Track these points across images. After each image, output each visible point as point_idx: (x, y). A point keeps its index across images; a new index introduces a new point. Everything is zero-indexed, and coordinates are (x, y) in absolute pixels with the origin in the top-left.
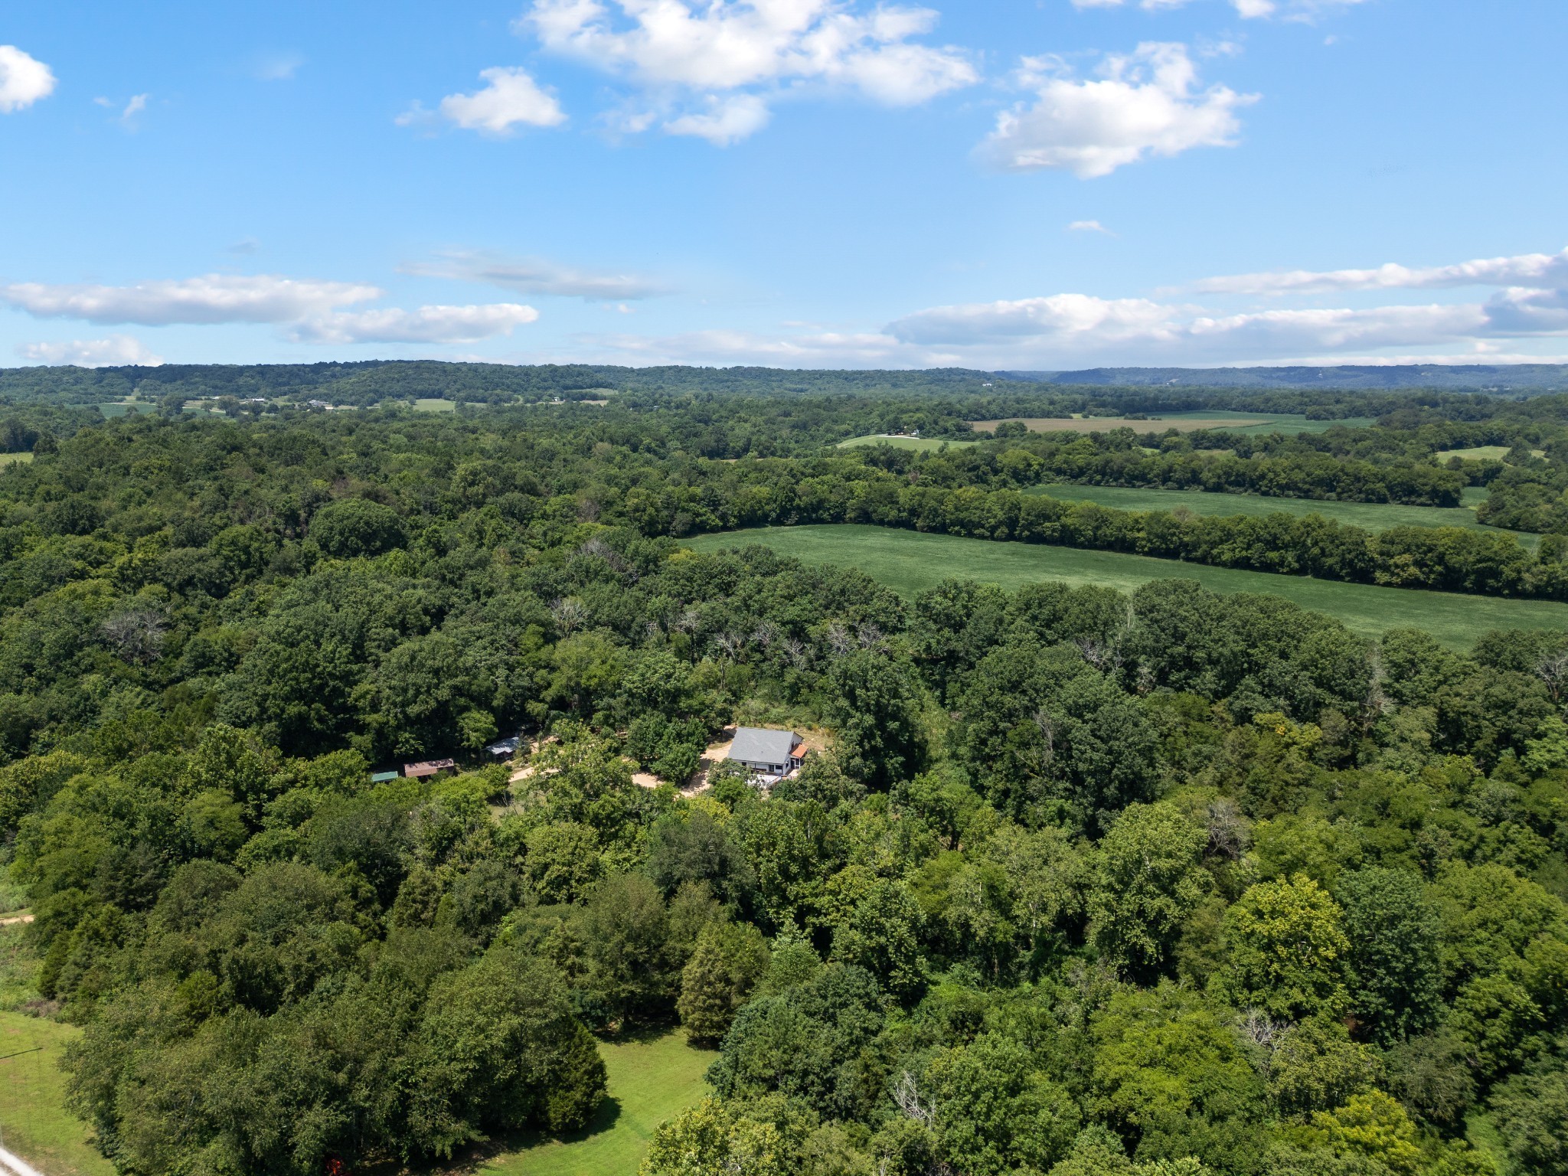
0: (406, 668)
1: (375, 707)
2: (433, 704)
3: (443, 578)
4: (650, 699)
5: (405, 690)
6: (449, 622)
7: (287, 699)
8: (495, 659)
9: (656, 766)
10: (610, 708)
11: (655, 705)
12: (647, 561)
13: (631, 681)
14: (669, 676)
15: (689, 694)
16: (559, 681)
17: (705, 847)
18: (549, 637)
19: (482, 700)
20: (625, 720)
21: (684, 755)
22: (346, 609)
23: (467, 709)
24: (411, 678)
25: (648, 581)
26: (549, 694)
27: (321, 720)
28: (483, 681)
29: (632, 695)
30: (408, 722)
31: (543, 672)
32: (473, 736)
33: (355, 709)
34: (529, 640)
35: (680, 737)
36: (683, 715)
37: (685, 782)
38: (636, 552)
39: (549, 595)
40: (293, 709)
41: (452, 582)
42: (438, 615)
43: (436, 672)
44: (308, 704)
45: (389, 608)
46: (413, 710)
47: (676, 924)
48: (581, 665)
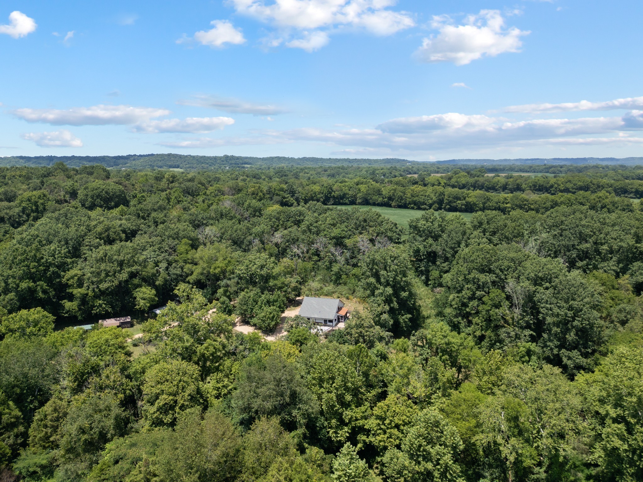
0: (102, 260)
1: (80, 285)
2: (116, 282)
3: (139, 216)
4: (251, 281)
5: (99, 274)
6: (138, 237)
7: (21, 279)
8: (160, 258)
9: (255, 320)
10: (227, 286)
11: (254, 284)
12: (255, 211)
13: (240, 270)
14: (262, 267)
15: (275, 278)
16: (197, 270)
17: (278, 382)
18: (194, 245)
19: (149, 281)
20: (236, 293)
21: (271, 313)
22: (73, 229)
23: (140, 286)
24: (103, 266)
25: (255, 219)
26: (191, 279)
27: (44, 292)
28: (150, 269)
29: (241, 278)
30: (102, 294)
31: (188, 266)
32: (142, 302)
33: (67, 286)
34: (182, 248)
35: (269, 303)
36: (271, 290)
37: (270, 331)
38: (249, 206)
39: (197, 225)
40: (24, 285)
41: (143, 218)
42: (130, 235)
43: (121, 264)
44: (34, 282)
45: (99, 229)
46: (103, 286)
47: (249, 458)
48: (212, 260)
